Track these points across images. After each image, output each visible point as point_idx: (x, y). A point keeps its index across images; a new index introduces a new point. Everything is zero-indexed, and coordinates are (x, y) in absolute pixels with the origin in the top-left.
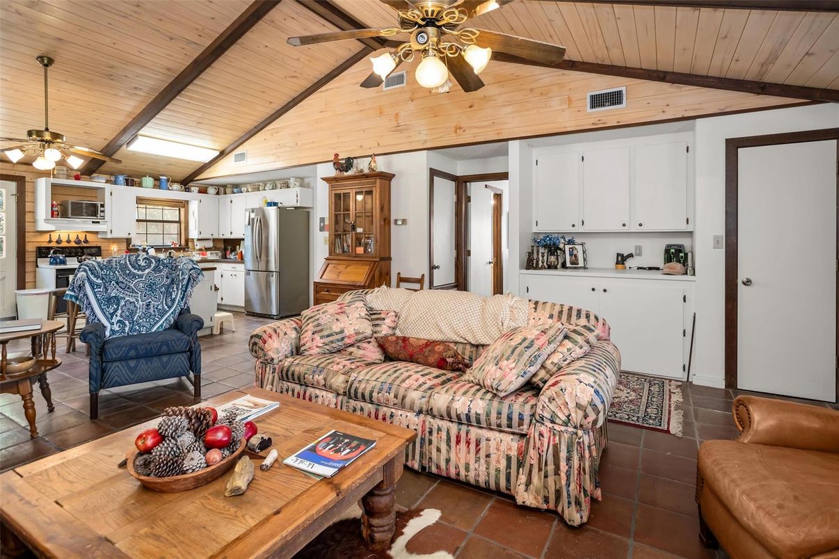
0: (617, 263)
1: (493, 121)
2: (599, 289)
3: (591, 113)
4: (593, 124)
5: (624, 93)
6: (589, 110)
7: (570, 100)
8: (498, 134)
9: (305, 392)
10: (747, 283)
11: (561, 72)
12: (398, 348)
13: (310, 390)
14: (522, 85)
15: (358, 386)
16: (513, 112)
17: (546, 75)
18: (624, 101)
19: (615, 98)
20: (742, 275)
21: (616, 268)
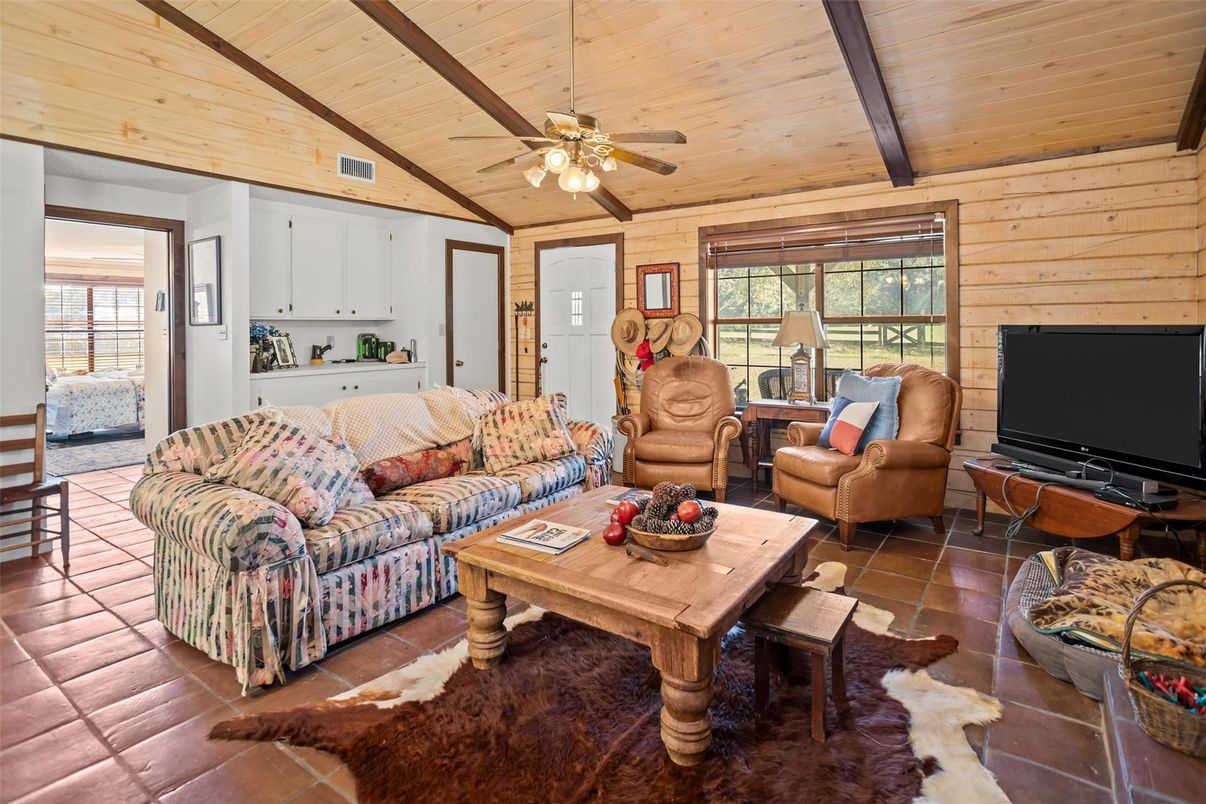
0: (314, 357)
1: (205, 141)
2: (350, 387)
3: (341, 178)
4: (344, 192)
5: (374, 166)
6: (339, 174)
7: (318, 156)
8: (214, 165)
9: (376, 567)
10: (460, 364)
11: (308, 113)
12: (401, 471)
13: (381, 560)
14: (254, 105)
15: (459, 510)
16: (238, 140)
17: (291, 109)
18: (374, 177)
19: (364, 170)
20: (456, 359)
21: (312, 364)
